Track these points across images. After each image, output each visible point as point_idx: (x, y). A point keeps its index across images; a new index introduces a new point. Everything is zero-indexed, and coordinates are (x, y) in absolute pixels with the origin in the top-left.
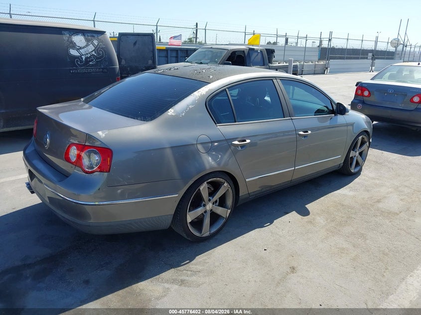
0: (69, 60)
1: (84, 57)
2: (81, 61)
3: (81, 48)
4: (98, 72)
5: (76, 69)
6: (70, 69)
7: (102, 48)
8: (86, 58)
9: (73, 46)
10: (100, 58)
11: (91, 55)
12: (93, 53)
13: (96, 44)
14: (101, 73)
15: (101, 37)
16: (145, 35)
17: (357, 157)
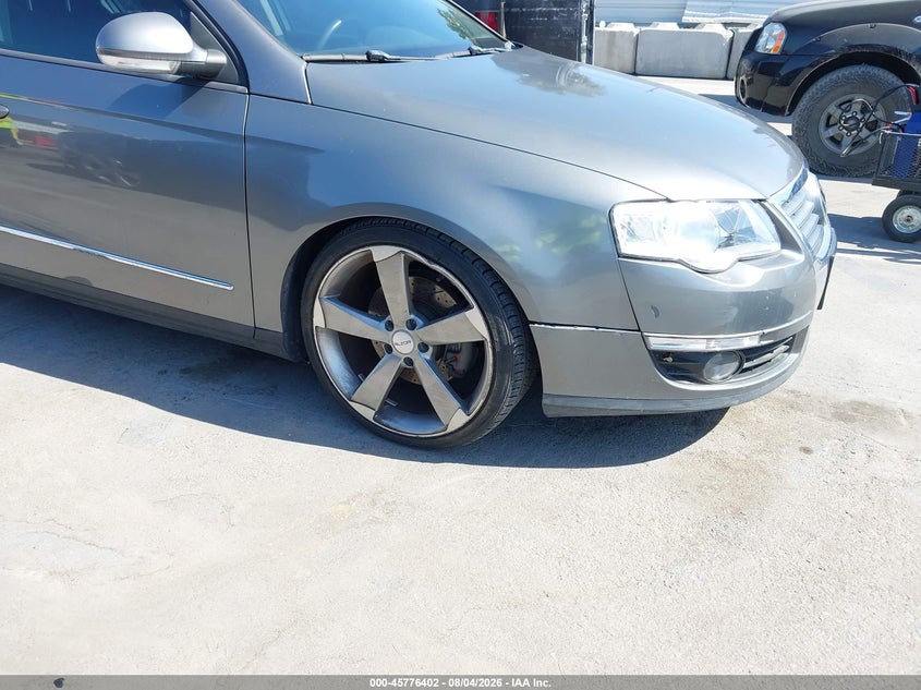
17: (409, 361)
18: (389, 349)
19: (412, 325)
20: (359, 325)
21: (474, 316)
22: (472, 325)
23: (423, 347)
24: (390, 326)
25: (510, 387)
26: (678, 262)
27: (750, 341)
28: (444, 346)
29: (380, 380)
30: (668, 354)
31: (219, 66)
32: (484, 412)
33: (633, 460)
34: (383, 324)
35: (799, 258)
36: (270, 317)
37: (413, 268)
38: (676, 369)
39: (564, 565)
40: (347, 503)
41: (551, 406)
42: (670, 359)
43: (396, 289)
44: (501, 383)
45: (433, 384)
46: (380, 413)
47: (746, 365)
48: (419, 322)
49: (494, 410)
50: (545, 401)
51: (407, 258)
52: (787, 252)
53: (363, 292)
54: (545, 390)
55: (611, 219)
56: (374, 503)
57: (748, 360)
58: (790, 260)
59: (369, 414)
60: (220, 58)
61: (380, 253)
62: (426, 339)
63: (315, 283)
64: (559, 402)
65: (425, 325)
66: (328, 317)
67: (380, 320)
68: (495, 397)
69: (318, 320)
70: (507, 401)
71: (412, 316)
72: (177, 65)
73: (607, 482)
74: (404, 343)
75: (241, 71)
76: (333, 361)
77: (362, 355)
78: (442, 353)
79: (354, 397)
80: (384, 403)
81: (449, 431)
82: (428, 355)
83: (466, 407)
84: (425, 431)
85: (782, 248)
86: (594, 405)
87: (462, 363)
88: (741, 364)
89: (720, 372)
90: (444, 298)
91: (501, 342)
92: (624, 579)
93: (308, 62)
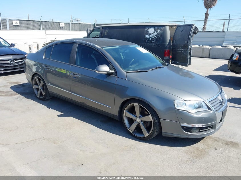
0: (144, 40)
1: (151, 38)
2: (149, 41)
3: (151, 34)
4: (155, 46)
5: (146, 44)
6: (144, 44)
7: (161, 34)
8: (152, 39)
9: (148, 33)
10: (158, 39)
11: (154, 38)
12: (156, 36)
13: (158, 32)
14: (157, 47)
15: (162, 28)
16: (189, 26)
17: (139, 123)
18: (136, 121)
19: (140, 117)
20: (131, 116)
21: (150, 116)
22: (150, 118)
23: (142, 121)
24: (136, 117)
25: (156, 130)
26: (186, 111)
27: (201, 126)
28: (145, 121)
29: (134, 126)
30: (185, 127)
31: (113, 73)
32: (151, 134)
33: (180, 146)
34: (135, 116)
35: (212, 112)
36: (117, 113)
37: (140, 107)
38: (186, 130)
39: (162, 161)
40: (126, 147)
41: (163, 134)
42: (185, 128)
43: (138, 110)
44: (155, 129)
45: (143, 128)
46: (133, 132)
47: (200, 130)
48: (141, 116)
49: (153, 133)
50: (162, 133)
51: (140, 105)
52: (209, 110)
53: (132, 110)
54: (162, 131)
55: (174, 103)
56: (131, 147)
57: (201, 130)
58: (210, 112)
59: (132, 132)
60: (113, 71)
61: (135, 104)
62: (142, 120)
63: (124, 108)
64: (165, 133)
65: (142, 117)
66: (126, 114)
67: (134, 115)
68: (153, 132)
69: (124, 114)
70: (156, 132)
71: (140, 115)
72: (107, 73)
73: (174, 150)
74: (138, 120)
75: (116, 73)
76: (126, 122)
77: (131, 121)
78: (145, 122)
79: (129, 129)
80: (134, 130)
81: (145, 137)
82: (142, 122)
83: (148, 133)
84: (141, 136)
85: (208, 109)
86: (171, 135)
87: (148, 125)
88: (199, 130)
89: (195, 131)
90: (146, 112)
91: (155, 121)
92: (172, 165)
93: (127, 73)
